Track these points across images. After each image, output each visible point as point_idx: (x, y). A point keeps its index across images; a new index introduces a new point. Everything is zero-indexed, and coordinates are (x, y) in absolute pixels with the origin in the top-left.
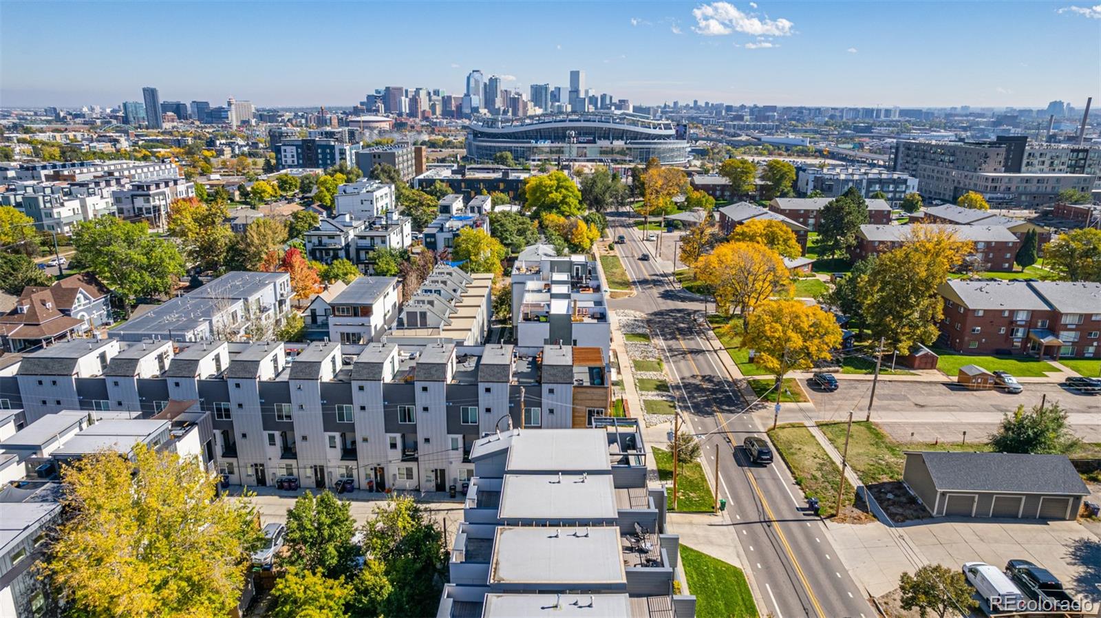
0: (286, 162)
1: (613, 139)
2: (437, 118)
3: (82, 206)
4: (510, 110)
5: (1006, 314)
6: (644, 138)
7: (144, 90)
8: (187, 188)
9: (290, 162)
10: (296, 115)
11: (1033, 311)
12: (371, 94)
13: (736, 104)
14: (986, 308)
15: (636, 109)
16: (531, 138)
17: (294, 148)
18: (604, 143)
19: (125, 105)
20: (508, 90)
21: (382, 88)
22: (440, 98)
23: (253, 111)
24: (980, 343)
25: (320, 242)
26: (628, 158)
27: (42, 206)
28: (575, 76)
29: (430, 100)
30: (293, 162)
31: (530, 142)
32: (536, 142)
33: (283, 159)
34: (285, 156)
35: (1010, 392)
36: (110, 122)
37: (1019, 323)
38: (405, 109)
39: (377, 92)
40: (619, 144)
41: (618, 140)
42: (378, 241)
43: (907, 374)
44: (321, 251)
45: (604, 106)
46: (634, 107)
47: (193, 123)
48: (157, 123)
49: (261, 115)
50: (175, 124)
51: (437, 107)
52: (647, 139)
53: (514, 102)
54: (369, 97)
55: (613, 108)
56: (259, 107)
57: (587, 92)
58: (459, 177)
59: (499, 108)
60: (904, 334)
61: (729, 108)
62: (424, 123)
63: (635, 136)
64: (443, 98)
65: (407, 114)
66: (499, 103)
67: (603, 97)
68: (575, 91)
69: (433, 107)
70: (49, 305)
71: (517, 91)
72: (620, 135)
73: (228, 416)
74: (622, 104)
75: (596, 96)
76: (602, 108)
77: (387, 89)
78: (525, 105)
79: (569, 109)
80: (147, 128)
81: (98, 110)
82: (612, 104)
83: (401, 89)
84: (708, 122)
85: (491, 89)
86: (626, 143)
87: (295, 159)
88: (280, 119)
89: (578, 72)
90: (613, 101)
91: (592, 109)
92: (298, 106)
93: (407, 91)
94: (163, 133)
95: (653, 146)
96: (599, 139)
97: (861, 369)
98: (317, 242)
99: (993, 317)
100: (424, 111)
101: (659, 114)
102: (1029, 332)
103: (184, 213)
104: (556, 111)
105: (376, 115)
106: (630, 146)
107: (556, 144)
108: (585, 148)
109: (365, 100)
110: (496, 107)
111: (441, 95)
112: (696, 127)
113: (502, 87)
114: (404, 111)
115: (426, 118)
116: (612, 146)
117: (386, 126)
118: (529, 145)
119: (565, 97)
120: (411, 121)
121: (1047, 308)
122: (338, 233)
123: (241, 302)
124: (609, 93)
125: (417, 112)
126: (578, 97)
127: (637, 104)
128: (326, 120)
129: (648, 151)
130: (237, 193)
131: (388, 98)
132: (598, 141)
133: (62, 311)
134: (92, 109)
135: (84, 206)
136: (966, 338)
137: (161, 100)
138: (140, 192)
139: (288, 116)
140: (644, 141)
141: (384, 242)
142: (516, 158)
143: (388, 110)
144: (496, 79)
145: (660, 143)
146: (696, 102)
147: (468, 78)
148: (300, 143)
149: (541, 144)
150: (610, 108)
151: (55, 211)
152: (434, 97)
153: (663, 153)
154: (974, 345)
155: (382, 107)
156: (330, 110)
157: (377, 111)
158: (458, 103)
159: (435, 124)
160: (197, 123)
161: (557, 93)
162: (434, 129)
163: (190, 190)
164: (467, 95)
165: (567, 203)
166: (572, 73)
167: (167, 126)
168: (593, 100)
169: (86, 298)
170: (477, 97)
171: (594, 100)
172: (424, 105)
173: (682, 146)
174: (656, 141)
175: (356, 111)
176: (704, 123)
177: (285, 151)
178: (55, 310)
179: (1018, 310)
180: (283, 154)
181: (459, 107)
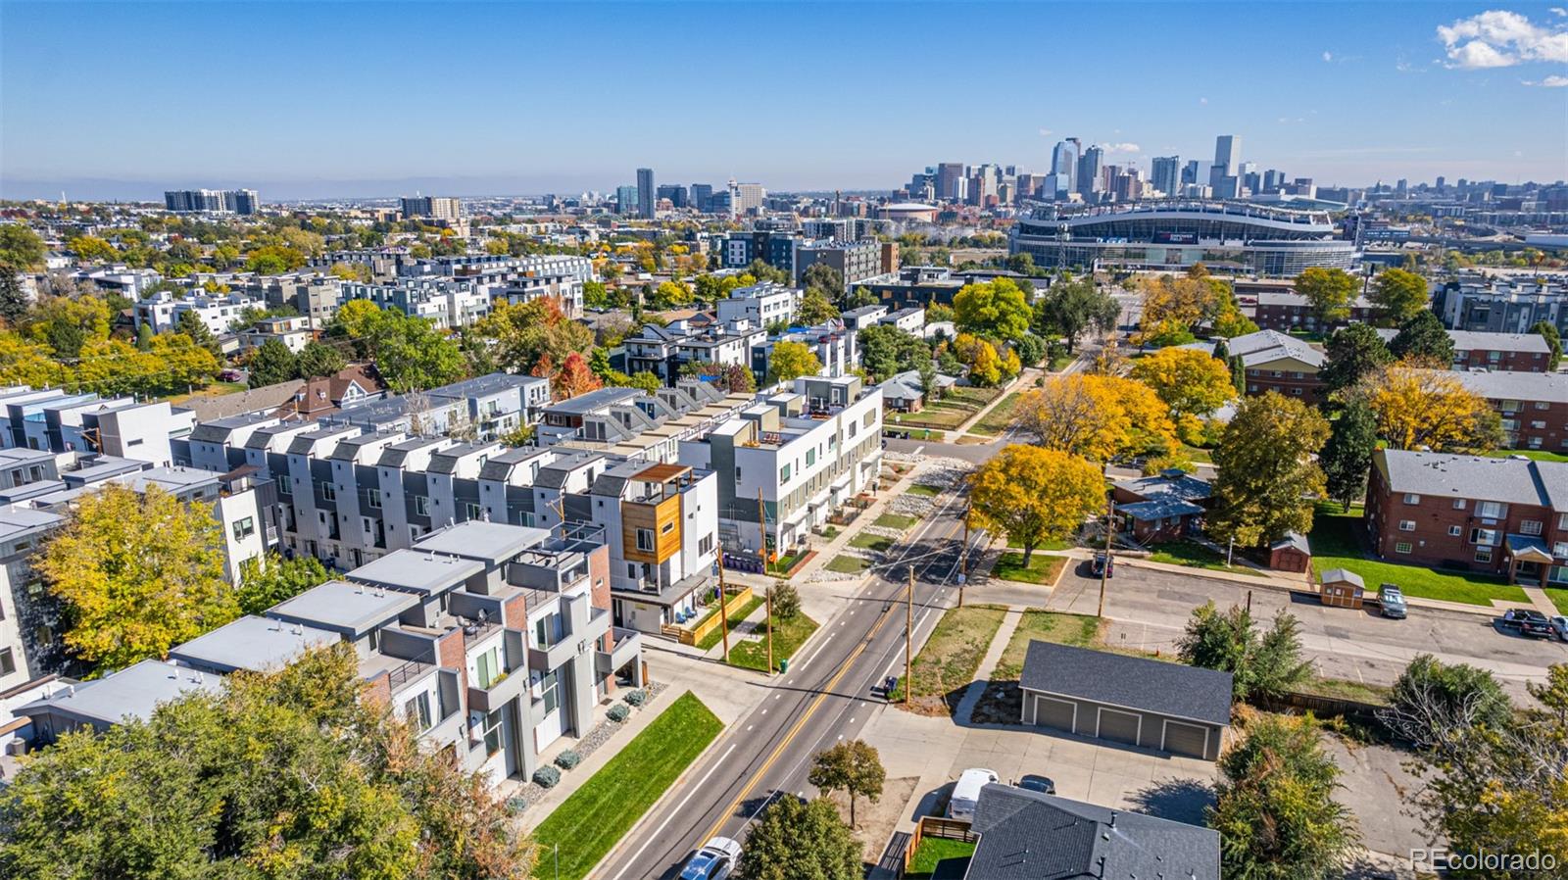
0: (733, 260)
1: (1225, 238)
2: (1006, 206)
3: (449, 303)
4: (1114, 194)
5: (1462, 505)
6: (1278, 238)
7: (639, 171)
8: (573, 286)
9: (737, 261)
10: (816, 202)
11: (1511, 505)
12: (918, 173)
13: (1513, 181)
14: (1422, 493)
15: (1321, 193)
16: (1100, 236)
17: (744, 243)
18: (1211, 244)
19: (619, 190)
20: (1118, 165)
21: (935, 166)
22: (1015, 178)
23: (764, 196)
24: (1416, 546)
25: (640, 351)
26: (1246, 267)
27: (409, 301)
28: (1224, 144)
29: (999, 181)
30: (741, 260)
31: (1095, 241)
32: (1105, 241)
33: (730, 257)
34: (733, 253)
35: (1385, 616)
36: (601, 211)
37: (1484, 521)
38: (963, 193)
39: (929, 170)
40: (1235, 245)
41: (1233, 239)
42: (701, 353)
43: (1249, 573)
44: (640, 361)
45: (1269, 188)
46: (1318, 189)
47: (690, 211)
48: (649, 212)
49: (772, 202)
50: (670, 212)
51: (1009, 191)
52: (1284, 238)
53: (1120, 183)
54: (916, 177)
55: (1283, 191)
56: (771, 192)
57: (1242, 168)
58: (907, 284)
59: (1097, 193)
60: (1250, 515)
61: (1499, 189)
62: (986, 213)
63: (1264, 234)
64: (1019, 178)
65: (964, 201)
66: (1098, 185)
67: (1269, 175)
68: (1221, 166)
69: (1002, 192)
70: (324, 395)
71: (1132, 167)
72: (1237, 232)
73: (333, 498)
74: (1302, 184)
75: (1257, 173)
76: (1264, 192)
77: (942, 166)
78: (1139, 187)
79: (1209, 193)
80: (637, 217)
81: (596, 196)
82: (1282, 185)
83: (959, 167)
84: (1447, 212)
85: (1087, 164)
86: (1246, 244)
87: (744, 257)
88: (794, 207)
89: (1231, 137)
90: (1285, 181)
91: (1247, 193)
92: (821, 189)
93: (969, 169)
94: (653, 224)
95: (1289, 249)
96: (1204, 238)
97: (1181, 557)
98: (636, 351)
99: (1436, 507)
100: (989, 196)
101: (1363, 199)
102: (1505, 538)
103: (499, 311)
104: (1187, 194)
105: (922, 202)
106: (1252, 248)
107: (1135, 244)
108: (1180, 250)
109: (910, 182)
110: (1094, 191)
111: (1017, 174)
112: (1421, 221)
113: (1105, 161)
114: (960, 196)
115: (990, 206)
116: (1222, 247)
117: (927, 218)
118: (1093, 245)
119: (1203, 176)
120: (965, 211)
121: (1538, 502)
122: (660, 341)
123: (465, 403)
124: (1278, 170)
125: (978, 198)
126: (1224, 174)
127: (1327, 185)
128: (852, 209)
129: (1281, 257)
130: (641, 296)
131: (942, 178)
132: (1201, 241)
133: (335, 402)
134: (591, 196)
135: (451, 303)
136: (1391, 537)
137: (657, 184)
138: (516, 289)
139: (806, 202)
140: (1277, 241)
141: (708, 355)
142: (1037, 261)
143: (939, 195)
144: (1097, 150)
145: (1303, 245)
146: (1441, 180)
147: (1056, 150)
148: (751, 237)
149: (1112, 243)
150: (1278, 192)
151: (420, 306)
152: (1006, 177)
153: (1308, 260)
154: (1407, 550)
155: (931, 190)
156: (858, 196)
157: (925, 196)
158: (1038, 186)
159: (998, 215)
160: (695, 212)
161: (1193, 170)
162: (993, 222)
163: (576, 289)
164: (1053, 174)
165: (1007, 322)
166: (1220, 139)
167: (659, 215)
168: (1251, 180)
169: (359, 391)
170: (1066, 177)
171: (1252, 182)
172: (990, 187)
173: (1343, 249)
174: (1297, 241)
175: (897, 197)
176: (1440, 213)
177: (733, 246)
178: (329, 401)
179: (1483, 501)
180: (730, 250)
181: (1039, 192)
